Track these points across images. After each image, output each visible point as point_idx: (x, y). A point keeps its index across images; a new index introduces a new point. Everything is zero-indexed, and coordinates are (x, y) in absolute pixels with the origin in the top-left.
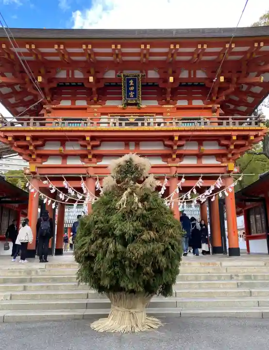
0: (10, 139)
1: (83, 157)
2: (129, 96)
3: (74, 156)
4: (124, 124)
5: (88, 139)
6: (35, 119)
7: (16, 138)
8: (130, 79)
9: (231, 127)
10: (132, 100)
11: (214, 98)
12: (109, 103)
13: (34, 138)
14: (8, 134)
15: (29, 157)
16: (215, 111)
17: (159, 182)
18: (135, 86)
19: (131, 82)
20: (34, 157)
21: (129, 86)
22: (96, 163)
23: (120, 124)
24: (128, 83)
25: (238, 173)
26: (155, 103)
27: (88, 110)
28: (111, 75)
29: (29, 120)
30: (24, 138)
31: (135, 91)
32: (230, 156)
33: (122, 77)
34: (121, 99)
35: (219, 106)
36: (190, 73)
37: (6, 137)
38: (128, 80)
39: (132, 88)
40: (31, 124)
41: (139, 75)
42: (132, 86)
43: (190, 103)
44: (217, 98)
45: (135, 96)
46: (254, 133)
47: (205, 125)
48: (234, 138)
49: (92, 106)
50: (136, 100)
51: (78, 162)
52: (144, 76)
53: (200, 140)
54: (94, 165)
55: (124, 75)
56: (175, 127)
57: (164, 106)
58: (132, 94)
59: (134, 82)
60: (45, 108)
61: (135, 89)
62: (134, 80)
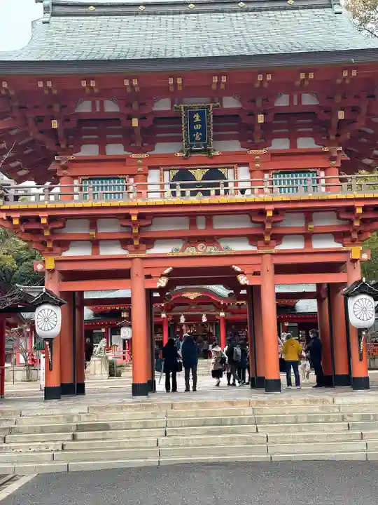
0: (16, 222)
1: (125, 243)
2: (193, 139)
3: (110, 241)
4: (188, 193)
5: (134, 218)
7: (23, 220)
8: (195, 113)
9: (355, 194)
10: (198, 145)
11: (333, 137)
12: (161, 149)
14: (13, 215)
15: (43, 246)
16: (334, 159)
17: (246, 278)
18: (202, 123)
19: (197, 117)
20: (50, 245)
21: (192, 123)
22: (144, 251)
23: (183, 194)
24: (192, 119)
26: (234, 146)
27: (128, 163)
28: (163, 106)
31: (202, 130)
32: (355, 236)
33: (183, 110)
34: (180, 139)
35: (340, 148)
36: (291, 99)
37: (10, 220)
38: (192, 114)
39: (198, 127)
41: (209, 107)
42: (198, 123)
43: (293, 144)
44: (338, 135)
45: (203, 139)
47: (314, 191)
48: (359, 211)
49: (133, 156)
50: (205, 145)
51: (118, 251)
52: (218, 106)
53: (309, 213)
54: (143, 255)
55: (185, 108)
56: (268, 198)
57: (251, 152)
58: (197, 136)
59: (202, 117)
60: (59, 161)
61: (203, 127)
62: (202, 114)
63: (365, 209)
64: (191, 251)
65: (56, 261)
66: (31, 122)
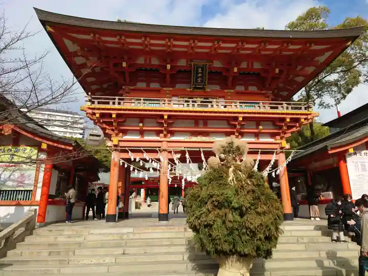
0: (97, 115)
1: (158, 132)
2: (197, 81)
3: (150, 131)
4: (196, 105)
5: (166, 117)
6: (119, 99)
7: (102, 115)
8: (199, 67)
9: (285, 111)
10: (199, 85)
11: (267, 86)
12: (178, 86)
13: (118, 116)
14: (96, 111)
15: (112, 132)
16: (268, 97)
18: (202, 73)
19: (200, 70)
20: (116, 131)
21: (197, 73)
22: (170, 138)
23: (193, 106)
24: (197, 71)
25: (289, 149)
26: (217, 88)
27: (162, 92)
28: (182, 63)
29: (115, 99)
30: (110, 115)
31: (202, 77)
32: (282, 135)
33: (193, 66)
34: (189, 83)
35: (271, 92)
36: (248, 65)
37: (94, 114)
39: (200, 75)
40: (116, 103)
41: (206, 65)
42: (200, 73)
43: (246, 89)
44: (270, 85)
45: (202, 81)
46: (305, 117)
47: (264, 108)
48: (288, 120)
49: (164, 89)
50: (203, 85)
51: (154, 137)
52: (211, 65)
53: (258, 121)
54: (168, 140)
55: (194, 64)
56: (239, 110)
57: (226, 91)
58: (199, 80)
59: (202, 70)
60: (124, 89)
61: (202, 76)
62: (203, 69)
63: (291, 119)
64: (194, 139)
65: (119, 141)
66: (111, 65)
